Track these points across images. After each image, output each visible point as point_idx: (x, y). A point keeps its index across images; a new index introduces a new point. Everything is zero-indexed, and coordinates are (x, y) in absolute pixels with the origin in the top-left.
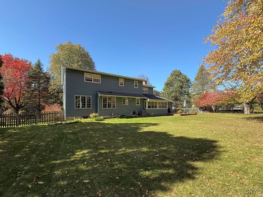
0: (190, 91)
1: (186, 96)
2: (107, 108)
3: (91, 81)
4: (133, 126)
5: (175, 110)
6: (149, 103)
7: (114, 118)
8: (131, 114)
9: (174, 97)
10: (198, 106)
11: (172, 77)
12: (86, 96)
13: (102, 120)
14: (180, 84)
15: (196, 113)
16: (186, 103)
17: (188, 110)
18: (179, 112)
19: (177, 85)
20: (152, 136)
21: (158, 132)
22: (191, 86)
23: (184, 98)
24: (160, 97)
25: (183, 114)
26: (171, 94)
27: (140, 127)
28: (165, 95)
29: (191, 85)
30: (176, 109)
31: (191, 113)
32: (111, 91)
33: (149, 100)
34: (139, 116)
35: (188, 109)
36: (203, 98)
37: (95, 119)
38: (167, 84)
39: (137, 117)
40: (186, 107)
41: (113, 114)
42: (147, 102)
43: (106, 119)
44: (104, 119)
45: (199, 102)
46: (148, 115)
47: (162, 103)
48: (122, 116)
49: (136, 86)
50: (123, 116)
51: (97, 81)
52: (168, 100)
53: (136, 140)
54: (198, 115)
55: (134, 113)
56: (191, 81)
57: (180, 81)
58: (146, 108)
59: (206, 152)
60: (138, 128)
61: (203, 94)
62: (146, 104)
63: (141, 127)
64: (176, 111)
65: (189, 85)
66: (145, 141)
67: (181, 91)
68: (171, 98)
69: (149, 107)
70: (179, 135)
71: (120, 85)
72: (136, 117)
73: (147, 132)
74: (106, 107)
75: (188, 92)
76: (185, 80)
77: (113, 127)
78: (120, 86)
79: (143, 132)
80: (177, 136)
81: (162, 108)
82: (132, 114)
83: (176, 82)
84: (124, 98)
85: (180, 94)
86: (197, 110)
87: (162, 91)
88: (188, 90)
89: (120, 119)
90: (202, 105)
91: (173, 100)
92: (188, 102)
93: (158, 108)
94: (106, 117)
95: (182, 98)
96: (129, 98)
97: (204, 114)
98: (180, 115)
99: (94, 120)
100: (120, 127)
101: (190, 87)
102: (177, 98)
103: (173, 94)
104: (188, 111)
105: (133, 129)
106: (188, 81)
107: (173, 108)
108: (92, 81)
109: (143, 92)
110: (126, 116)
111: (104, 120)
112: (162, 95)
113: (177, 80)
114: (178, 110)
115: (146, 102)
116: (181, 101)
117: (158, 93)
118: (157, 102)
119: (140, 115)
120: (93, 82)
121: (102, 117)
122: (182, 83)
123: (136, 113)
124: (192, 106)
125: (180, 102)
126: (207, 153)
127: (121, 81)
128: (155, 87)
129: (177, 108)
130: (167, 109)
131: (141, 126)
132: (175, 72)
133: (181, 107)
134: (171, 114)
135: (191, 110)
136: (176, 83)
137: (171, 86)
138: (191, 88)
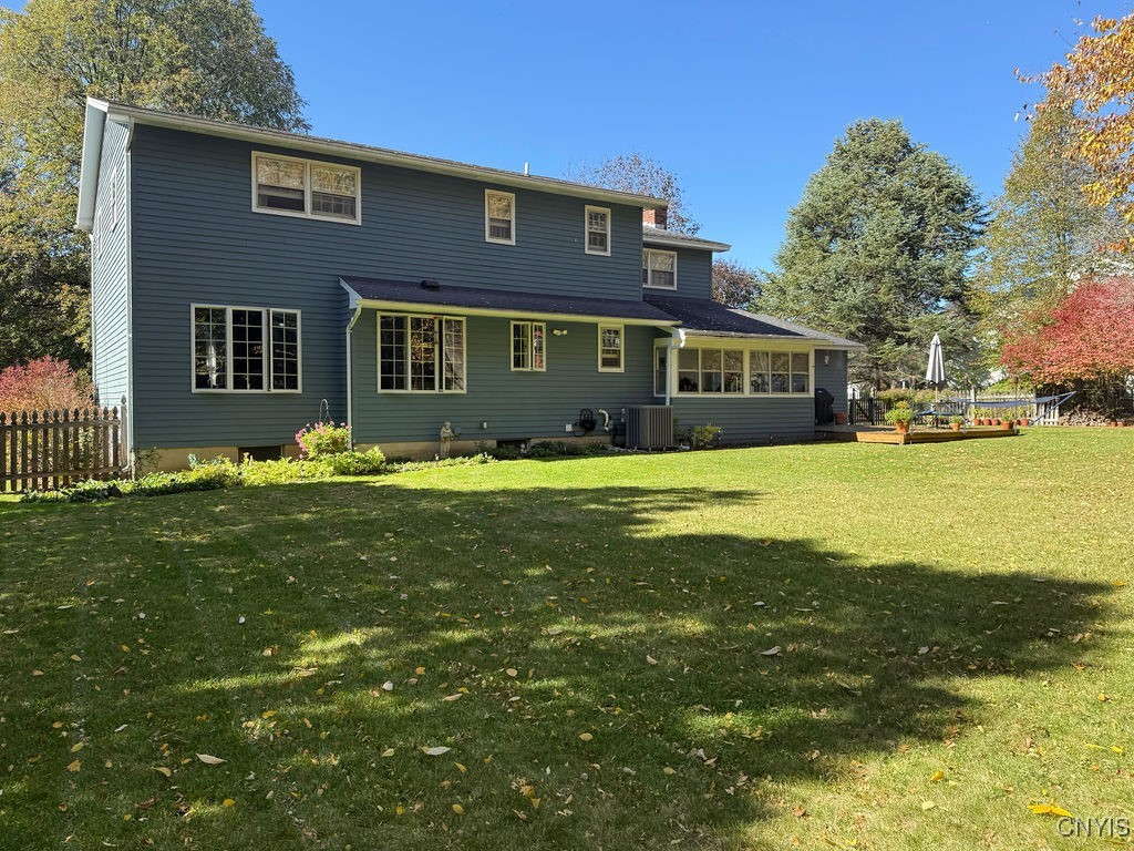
0: (973, 268)
1: (943, 303)
2: (409, 390)
3: (300, 206)
4: (593, 506)
5: (865, 405)
6: (687, 355)
7: (453, 454)
8: (569, 428)
9: (855, 315)
10: (1028, 377)
11: (846, 169)
12: (263, 310)
13: (376, 471)
14: (898, 221)
15: (1011, 425)
16: (947, 356)
17: (957, 405)
18: (891, 415)
19: (879, 226)
20: (724, 559)
21: (763, 541)
22: (982, 233)
23: (931, 323)
24: (761, 317)
25: (920, 429)
26: (839, 294)
27: (640, 511)
28: (797, 299)
29: (977, 227)
30: (871, 400)
31: (980, 422)
32: (430, 277)
33: (683, 337)
34: (623, 446)
35: (958, 397)
36: (1065, 319)
37: (329, 464)
38: (810, 224)
39: (603, 448)
40: (941, 386)
41: (446, 431)
42: (675, 352)
43: (401, 460)
44: (390, 461)
45: (1037, 351)
46: (682, 440)
47: (777, 356)
48: (508, 442)
49: (598, 240)
50: (517, 443)
51: (338, 210)
52: (814, 334)
53: (635, 581)
54: (1029, 436)
55: (587, 425)
56: (982, 202)
57: (898, 198)
58: (663, 388)
59: (1042, 637)
60: (629, 519)
61: (1064, 291)
62: (663, 361)
63: (646, 510)
64: (871, 414)
65: (962, 228)
66: (685, 585)
67: (908, 271)
68: (835, 322)
69: (686, 384)
70: (892, 557)
71: (492, 235)
72: (598, 451)
73: (689, 539)
74: (401, 385)
75: (957, 278)
76: (939, 191)
77: (467, 512)
78: (488, 239)
79: (668, 538)
80: (881, 562)
81: (775, 390)
82: (572, 434)
83: (870, 208)
84: (516, 327)
85: (903, 289)
86: (1017, 403)
87: (777, 271)
88: (959, 265)
89: (493, 463)
90: (1054, 369)
91: (852, 336)
92: (958, 349)
93: (747, 392)
94: (400, 448)
95: (916, 322)
96: (552, 325)
97: (1071, 429)
98: (900, 438)
99: (322, 471)
100: (511, 511)
101: (970, 246)
102: (877, 321)
103: (855, 295)
104: (961, 409)
105: (601, 525)
106: (960, 202)
107: (853, 391)
108: (302, 208)
109: (646, 281)
110: (533, 442)
111: (391, 472)
112: (773, 301)
113: (880, 191)
114: (889, 404)
115: (663, 351)
116: (910, 341)
117: (742, 288)
118: (742, 352)
119: (625, 439)
120: (308, 214)
121: (376, 453)
122: (914, 217)
123: (597, 427)
124: (987, 376)
125: (904, 347)
126: (1048, 639)
127: (496, 207)
128: (724, 248)
129: (883, 394)
130: (812, 395)
131: (649, 506)
132: (864, 133)
133: (907, 386)
134: (836, 428)
135: (979, 404)
136: (869, 215)
137: (835, 235)
138: (982, 249)
